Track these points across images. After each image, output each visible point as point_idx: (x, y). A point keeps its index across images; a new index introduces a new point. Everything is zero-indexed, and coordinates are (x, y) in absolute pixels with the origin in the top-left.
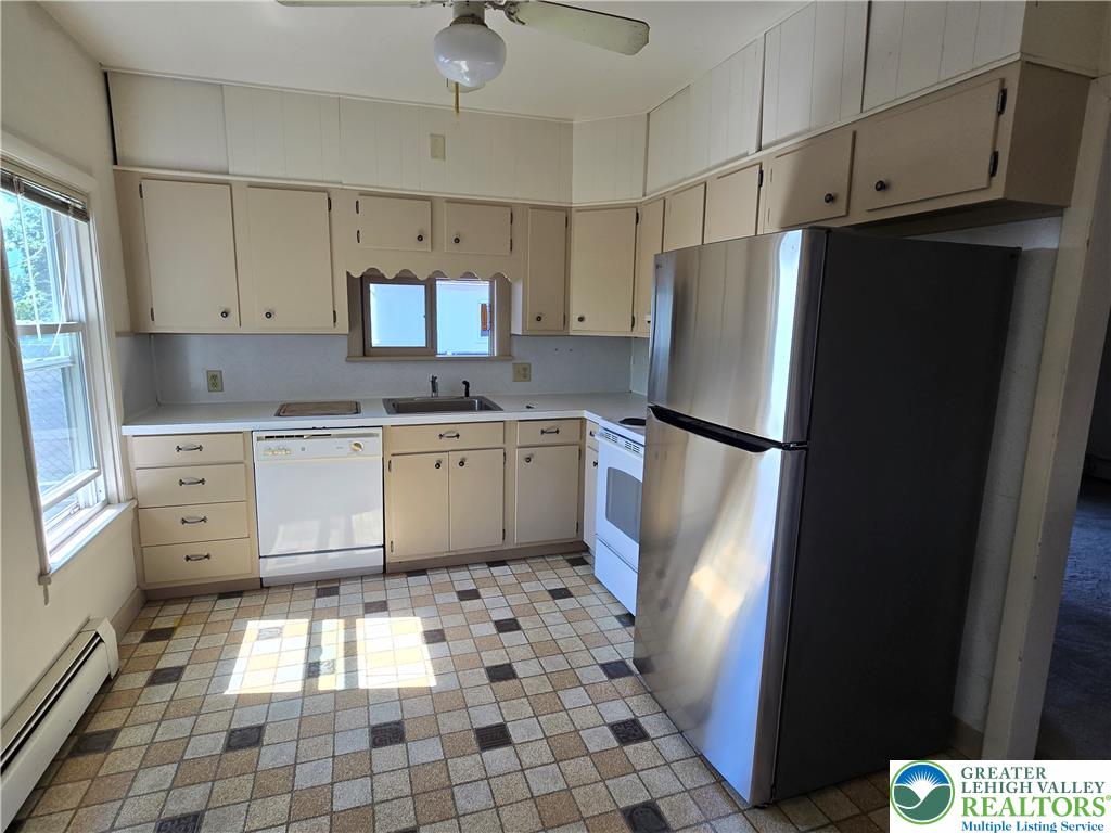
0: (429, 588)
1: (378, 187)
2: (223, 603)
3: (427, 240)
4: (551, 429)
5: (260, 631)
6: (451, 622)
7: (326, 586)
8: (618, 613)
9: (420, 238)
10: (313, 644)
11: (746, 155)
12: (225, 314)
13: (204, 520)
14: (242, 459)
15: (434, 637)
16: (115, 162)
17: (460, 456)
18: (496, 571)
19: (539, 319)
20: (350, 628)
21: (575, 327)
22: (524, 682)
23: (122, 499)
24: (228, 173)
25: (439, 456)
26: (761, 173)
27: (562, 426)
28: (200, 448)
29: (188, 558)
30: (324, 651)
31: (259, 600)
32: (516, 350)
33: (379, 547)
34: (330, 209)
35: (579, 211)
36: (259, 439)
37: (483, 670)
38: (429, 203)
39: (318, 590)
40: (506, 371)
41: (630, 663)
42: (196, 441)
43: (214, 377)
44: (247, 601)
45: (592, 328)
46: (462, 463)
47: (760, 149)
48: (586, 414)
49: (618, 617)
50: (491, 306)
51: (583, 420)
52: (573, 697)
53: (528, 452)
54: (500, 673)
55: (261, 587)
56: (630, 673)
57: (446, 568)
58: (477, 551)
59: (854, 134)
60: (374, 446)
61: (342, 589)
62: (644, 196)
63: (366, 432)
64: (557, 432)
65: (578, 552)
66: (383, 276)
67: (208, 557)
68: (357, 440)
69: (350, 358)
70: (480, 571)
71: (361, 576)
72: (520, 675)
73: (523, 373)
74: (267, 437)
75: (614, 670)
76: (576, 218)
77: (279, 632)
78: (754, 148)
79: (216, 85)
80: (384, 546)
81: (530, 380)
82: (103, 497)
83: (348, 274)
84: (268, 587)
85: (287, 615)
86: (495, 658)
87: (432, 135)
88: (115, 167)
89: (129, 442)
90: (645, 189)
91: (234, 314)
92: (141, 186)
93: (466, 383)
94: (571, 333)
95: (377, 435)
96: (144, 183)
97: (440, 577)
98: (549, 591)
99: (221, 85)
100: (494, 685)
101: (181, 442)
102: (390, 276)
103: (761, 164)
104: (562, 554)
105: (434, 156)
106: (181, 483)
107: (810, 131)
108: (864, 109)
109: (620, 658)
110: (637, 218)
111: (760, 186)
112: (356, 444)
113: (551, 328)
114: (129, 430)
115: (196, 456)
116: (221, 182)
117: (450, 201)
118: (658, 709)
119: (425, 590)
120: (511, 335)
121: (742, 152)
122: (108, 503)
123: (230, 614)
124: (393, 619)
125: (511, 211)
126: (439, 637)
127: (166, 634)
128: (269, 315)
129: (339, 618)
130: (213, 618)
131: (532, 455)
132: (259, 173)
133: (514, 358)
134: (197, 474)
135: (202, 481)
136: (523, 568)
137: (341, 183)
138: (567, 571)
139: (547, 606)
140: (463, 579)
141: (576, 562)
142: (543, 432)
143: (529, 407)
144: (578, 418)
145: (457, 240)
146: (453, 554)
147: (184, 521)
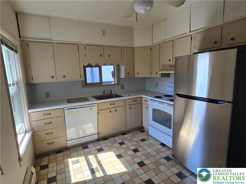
0: (111, 143)
1: (90, 43)
2: (58, 155)
3: (102, 56)
4: (135, 100)
5: (73, 161)
6: (121, 152)
7: (85, 146)
8: (159, 143)
9: (101, 56)
10: (89, 164)
11: (186, 33)
12: (53, 77)
13: (52, 133)
14: (61, 115)
15: (119, 156)
16: (20, 37)
17: (115, 109)
18: (125, 136)
19: (128, 74)
20: (96, 157)
21: (136, 76)
22: (148, 165)
23: (29, 131)
24: (52, 40)
25: (110, 109)
26: (192, 37)
27: (137, 99)
28: (50, 114)
29: (48, 144)
30: (93, 165)
31: (68, 152)
32: (121, 82)
33: (97, 134)
34: (78, 49)
35: (136, 48)
36: (66, 110)
37: (136, 164)
38: (102, 47)
39: (83, 147)
40: (119, 87)
41: (171, 156)
42: (49, 112)
43: (47, 94)
44: (65, 153)
45: (141, 75)
46: (116, 111)
47: (190, 32)
48: (143, 96)
49: (160, 144)
50: (114, 71)
51: (142, 97)
52: (162, 168)
53: (130, 106)
54: (141, 164)
55: (67, 148)
56: (172, 159)
57: (112, 137)
58: (120, 132)
59: (222, 27)
60: (95, 109)
61: (89, 146)
62: (152, 44)
63: (93, 105)
64: (136, 101)
65: (141, 129)
66: (92, 66)
67: (53, 143)
68: (91, 107)
69: (82, 86)
70: (121, 137)
71: (92, 142)
72: (146, 164)
73: (123, 87)
74: (68, 109)
75: (168, 159)
76: (135, 50)
77: (78, 162)
78: (189, 31)
79: (47, 17)
80: (98, 134)
81: (124, 89)
82: (24, 130)
83: (83, 65)
84: (69, 148)
85: (78, 156)
86: (138, 160)
87: (102, 30)
88: (20, 39)
89: (30, 114)
90: (152, 42)
91: (55, 77)
92: (28, 44)
93: (111, 91)
94: (135, 77)
95: (95, 106)
96: (29, 43)
97: (112, 139)
98: (140, 140)
99: (49, 17)
100: (142, 168)
101: (45, 112)
102: (93, 65)
103: (191, 35)
104: (138, 130)
105: (103, 35)
106: (45, 124)
107: (206, 27)
108: (224, 21)
109: (167, 156)
110: (151, 49)
111: (191, 40)
112: (91, 109)
113: (131, 76)
114: (30, 111)
115: (49, 116)
116: (50, 42)
117: (107, 46)
118: (184, 168)
119: (110, 144)
120: (120, 78)
121: (185, 32)
122: (26, 132)
123: (62, 158)
124: (107, 153)
125: (121, 48)
126: (121, 156)
127: (46, 167)
128: (64, 77)
129: (92, 155)
130: (58, 159)
131: (131, 107)
132: (60, 40)
133: (121, 84)
134: (50, 121)
135: (51, 123)
136: (131, 135)
137: (81, 42)
138: (141, 134)
139: (142, 144)
140: (118, 139)
141: (143, 131)
142: (133, 101)
143: (129, 95)
144: (141, 97)
145: (109, 56)
146: (114, 133)
147: (46, 134)
